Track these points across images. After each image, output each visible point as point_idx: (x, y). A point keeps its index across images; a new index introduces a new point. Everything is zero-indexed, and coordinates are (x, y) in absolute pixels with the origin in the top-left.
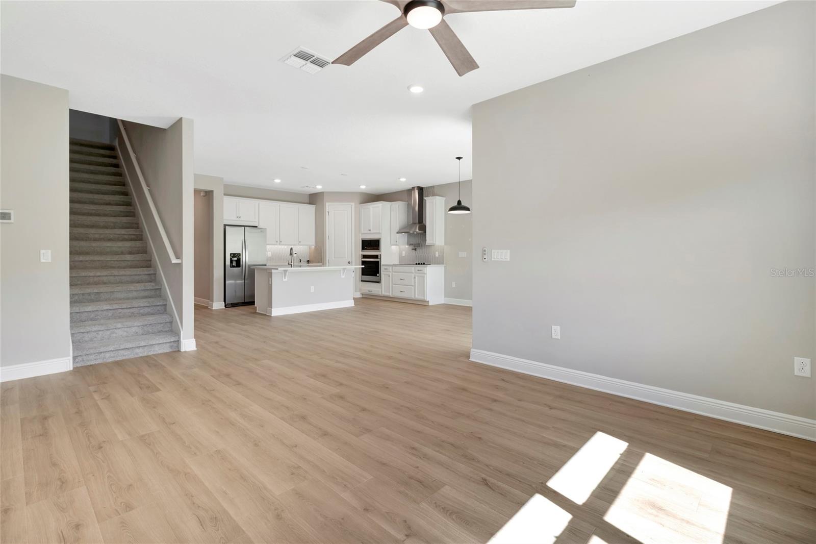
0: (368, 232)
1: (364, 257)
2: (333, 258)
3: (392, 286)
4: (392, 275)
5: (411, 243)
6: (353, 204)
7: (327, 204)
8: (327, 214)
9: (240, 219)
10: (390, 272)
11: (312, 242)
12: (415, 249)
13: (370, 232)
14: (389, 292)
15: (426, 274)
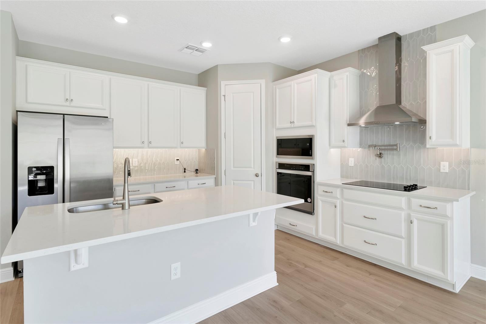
0: (289, 125)
1: (281, 166)
2: (232, 168)
3: (342, 228)
4: (342, 205)
5: (370, 143)
6: (263, 82)
7: (223, 84)
8: (223, 98)
9: (73, 104)
10: (337, 198)
11: (202, 143)
12: (380, 156)
13: (292, 125)
14: (335, 236)
15: (452, 218)
